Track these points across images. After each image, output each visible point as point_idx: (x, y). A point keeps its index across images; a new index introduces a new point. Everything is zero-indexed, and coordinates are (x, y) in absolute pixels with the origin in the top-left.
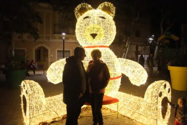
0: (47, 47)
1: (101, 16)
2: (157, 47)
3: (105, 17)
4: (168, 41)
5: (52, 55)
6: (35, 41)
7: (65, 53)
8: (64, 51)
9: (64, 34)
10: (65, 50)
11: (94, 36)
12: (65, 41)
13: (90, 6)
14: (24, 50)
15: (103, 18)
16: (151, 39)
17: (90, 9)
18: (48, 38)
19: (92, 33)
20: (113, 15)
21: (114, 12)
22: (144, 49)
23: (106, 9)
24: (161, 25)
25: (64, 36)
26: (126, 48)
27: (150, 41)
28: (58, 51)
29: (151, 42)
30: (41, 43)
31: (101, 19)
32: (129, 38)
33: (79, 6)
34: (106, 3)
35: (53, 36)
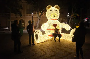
0: (24, 20)
2: (70, 19)
4: (75, 17)
5: (26, 23)
6: (20, 17)
8: (33, 21)
9: (32, 14)
11: (54, 16)
12: (33, 17)
13: (51, 6)
15: (56, 10)
16: (68, 15)
17: (51, 7)
18: (24, 15)
19: (54, 15)
20: (59, 9)
22: (65, 20)
23: (57, 7)
24: (72, 9)
25: (32, 15)
29: (68, 17)
30: (22, 18)
31: (56, 11)
33: (48, 6)
35: (26, 14)
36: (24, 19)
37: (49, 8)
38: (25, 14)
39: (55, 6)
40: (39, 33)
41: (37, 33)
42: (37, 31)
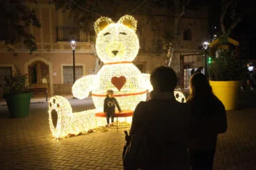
1: (122, 31)
3: (126, 32)
5: (55, 74)
6: (30, 54)
7: (76, 69)
8: (74, 67)
9: (73, 42)
10: (76, 65)
12: (75, 52)
13: (110, 20)
14: (11, 68)
16: (206, 43)
17: (110, 23)
18: (48, 47)
20: (135, 29)
21: (136, 26)
23: (128, 23)
24: (222, 20)
25: (73, 45)
26: (168, 59)
27: (205, 46)
28: (64, 67)
32: (171, 44)
33: (99, 21)
34: (127, 17)
35: (55, 44)
36: (48, 60)
37: (103, 24)
38: (51, 44)
39: (122, 19)
40: (58, 106)
41: (54, 107)
42: (54, 100)
